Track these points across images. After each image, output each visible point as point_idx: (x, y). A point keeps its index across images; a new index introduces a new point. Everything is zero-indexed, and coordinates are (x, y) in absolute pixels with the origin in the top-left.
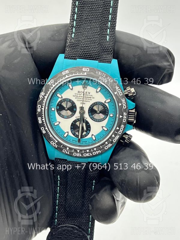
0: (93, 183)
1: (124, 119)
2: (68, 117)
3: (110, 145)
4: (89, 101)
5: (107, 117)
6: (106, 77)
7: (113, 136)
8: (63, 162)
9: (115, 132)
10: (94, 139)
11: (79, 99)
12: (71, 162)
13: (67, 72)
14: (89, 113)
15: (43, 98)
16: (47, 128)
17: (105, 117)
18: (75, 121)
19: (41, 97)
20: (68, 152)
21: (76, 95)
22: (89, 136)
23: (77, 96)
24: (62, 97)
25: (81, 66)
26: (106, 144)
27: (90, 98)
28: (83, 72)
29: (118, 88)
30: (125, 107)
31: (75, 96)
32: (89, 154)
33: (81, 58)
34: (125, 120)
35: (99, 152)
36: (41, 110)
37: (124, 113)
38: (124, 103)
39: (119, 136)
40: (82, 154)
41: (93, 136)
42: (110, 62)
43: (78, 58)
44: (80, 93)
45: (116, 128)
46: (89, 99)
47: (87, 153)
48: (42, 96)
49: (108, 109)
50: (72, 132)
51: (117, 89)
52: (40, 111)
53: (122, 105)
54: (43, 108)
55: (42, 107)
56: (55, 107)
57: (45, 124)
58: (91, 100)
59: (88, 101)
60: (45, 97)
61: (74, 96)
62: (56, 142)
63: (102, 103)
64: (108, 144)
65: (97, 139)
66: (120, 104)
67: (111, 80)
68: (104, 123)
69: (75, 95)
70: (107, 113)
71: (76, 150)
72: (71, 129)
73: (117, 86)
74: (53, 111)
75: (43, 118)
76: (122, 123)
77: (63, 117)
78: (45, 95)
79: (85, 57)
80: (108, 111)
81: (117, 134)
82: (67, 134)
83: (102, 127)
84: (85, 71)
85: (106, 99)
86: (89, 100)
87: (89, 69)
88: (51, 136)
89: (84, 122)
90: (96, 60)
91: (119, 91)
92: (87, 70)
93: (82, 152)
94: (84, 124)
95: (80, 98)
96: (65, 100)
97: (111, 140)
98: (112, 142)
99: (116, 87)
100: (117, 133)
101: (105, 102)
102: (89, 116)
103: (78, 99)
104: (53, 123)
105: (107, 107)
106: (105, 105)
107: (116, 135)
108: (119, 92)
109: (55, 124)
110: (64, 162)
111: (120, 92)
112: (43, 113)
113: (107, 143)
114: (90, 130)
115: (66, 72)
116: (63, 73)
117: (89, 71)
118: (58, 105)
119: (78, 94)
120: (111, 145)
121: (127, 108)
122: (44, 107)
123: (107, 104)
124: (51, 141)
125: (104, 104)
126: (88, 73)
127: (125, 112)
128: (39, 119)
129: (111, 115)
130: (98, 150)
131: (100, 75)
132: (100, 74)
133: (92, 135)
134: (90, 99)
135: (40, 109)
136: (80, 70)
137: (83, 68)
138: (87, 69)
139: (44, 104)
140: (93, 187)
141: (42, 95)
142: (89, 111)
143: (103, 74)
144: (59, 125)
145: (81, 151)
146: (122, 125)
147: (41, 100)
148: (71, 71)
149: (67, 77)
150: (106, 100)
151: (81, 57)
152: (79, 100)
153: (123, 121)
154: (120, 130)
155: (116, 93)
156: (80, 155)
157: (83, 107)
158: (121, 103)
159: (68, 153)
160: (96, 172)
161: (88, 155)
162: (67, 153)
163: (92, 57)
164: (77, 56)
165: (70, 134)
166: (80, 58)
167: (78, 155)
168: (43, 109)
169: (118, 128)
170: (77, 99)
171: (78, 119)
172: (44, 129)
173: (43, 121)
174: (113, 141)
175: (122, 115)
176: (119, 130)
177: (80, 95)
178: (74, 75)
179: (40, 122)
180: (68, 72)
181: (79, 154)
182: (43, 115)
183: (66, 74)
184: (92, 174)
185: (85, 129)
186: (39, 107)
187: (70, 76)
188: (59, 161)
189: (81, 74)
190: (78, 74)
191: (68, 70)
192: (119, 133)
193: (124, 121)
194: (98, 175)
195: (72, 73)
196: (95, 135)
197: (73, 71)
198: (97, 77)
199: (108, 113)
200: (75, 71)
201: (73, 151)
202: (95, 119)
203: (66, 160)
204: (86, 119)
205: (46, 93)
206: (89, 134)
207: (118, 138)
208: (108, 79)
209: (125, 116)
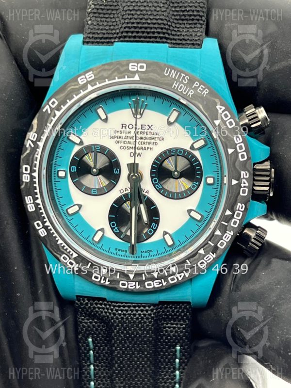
0: (176, 351)
1: (242, 189)
2: (101, 192)
3: (212, 256)
4: (151, 149)
5: (199, 186)
6: (191, 81)
7: (218, 233)
8: (96, 304)
9: (222, 222)
10: (170, 242)
11: (126, 145)
12: (117, 303)
13: (90, 76)
14: (152, 177)
15: (33, 146)
16: (48, 224)
17: (194, 186)
18: (119, 202)
19: (30, 145)
20: (105, 279)
21: (117, 134)
22: (157, 236)
23: (120, 137)
24: (81, 143)
25: (124, 59)
26: (200, 254)
27: (154, 139)
28: (131, 75)
29: (223, 108)
30: (243, 156)
31: (115, 137)
32: (160, 283)
33: (123, 39)
34: (247, 190)
35: (185, 275)
36: (32, 177)
37: (242, 172)
38: (241, 148)
39: (232, 234)
40: (141, 283)
41: (167, 237)
42: (199, 45)
43: (117, 42)
44: (128, 130)
45: (224, 211)
46: (150, 143)
47: (153, 279)
48: (32, 141)
49: (199, 164)
50: (112, 229)
51: (220, 111)
52: (28, 181)
53: (236, 153)
54: (35, 171)
55: (32, 171)
56: (67, 168)
57: (42, 213)
58: (156, 144)
59: (148, 148)
60: (38, 143)
61: (111, 137)
62: (75, 255)
63: (185, 151)
64: (204, 256)
65: (177, 243)
66: (230, 151)
67: (204, 89)
68: (193, 201)
69: (113, 135)
70: (198, 174)
71: (125, 275)
72: (110, 220)
73: (219, 103)
74: (61, 178)
75: (37, 198)
76: (239, 197)
77: (88, 191)
78: (39, 139)
79: (135, 37)
80: (201, 169)
81: (228, 228)
82: (100, 234)
83: (189, 211)
84: (135, 70)
85: (194, 140)
86: (151, 146)
87: (145, 65)
88: (60, 241)
89: (141, 202)
90: (163, 42)
91: (226, 116)
92: (142, 67)
93: (140, 278)
94: (142, 207)
95: (129, 143)
96: (90, 149)
97: (213, 245)
98: (215, 249)
99: (218, 107)
100: (226, 224)
101: (192, 147)
102: (154, 185)
103: (123, 145)
104: (65, 208)
105: (197, 160)
106: (193, 156)
107: (224, 230)
108: (225, 119)
109: (69, 210)
110: (101, 304)
111: (228, 120)
112: (37, 185)
113: (202, 251)
114: (157, 222)
115: (87, 77)
116: (79, 79)
117: (144, 70)
118: (73, 162)
119: (121, 132)
120: (214, 256)
121: (249, 158)
122: (37, 169)
123: (197, 154)
124: (61, 256)
125: (189, 153)
126: (143, 75)
127: (245, 171)
128: (28, 200)
129: (210, 181)
130: (183, 272)
131: (174, 79)
132: (173, 77)
133: (165, 233)
134: (153, 144)
135: (29, 176)
136: (122, 69)
137: (131, 64)
138: (140, 65)
139: (37, 163)
140: (177, 361)
141: (32, 139)
142: (152, 173)
143: (183, 75)
144: (80, 212)
145: (138, 275)
146: (239, 204)
147: (28, 151)
148: (100, 74)
149: (90, 88)
150: (193, 142)
151: (125, 37)
152: (124, 148)
153: (241, 194)
154: (235, 216)
155: (217, 122)
156: (138, 287)
157: (138, 164)
158: (234, 146)
159: (107, 283)
160: (181, 325)
161: (156, 286)
162: (102, 282)
163: (151, 35)
164: (115, 36)
165: (110, 234)
166: (122, 41)
167: (132, 286)
168: (36, 174)
169: (228, 213)
170: (120, 144)
171: (126, 195)
172: (41, 226)
173: (39, 204)
174: (218, 245)
175: (238, 178)
176: (232, 217)
177: (129, 135)
178: (107, 82)
179: (31, 208)
180: (93, 78)
181: (134, 283)
182: (37, 191)
183: (88, 82)
184: (172, 332)
185: (145, 218)
186: (26, 169)
187: (98, 85)
188: (86, 301)
189: (126, 79)
190: (117, 80)
191: (91, 72)
192: (232, 225)
193: (244, 192)
194: (186, 332)
195: (103, 79)
196: (171, 233)
197: (105, 74)
198: (166, 84)
199: (201, 175)
200: (110, 72)
201: (118, 277)
202: (169, 192)
203: (104, 299)
204: (146, 194)
205: (40, 132)
206: (155, 231)
207: (230, 237)
208: (195, 86)
209: (246, 179)
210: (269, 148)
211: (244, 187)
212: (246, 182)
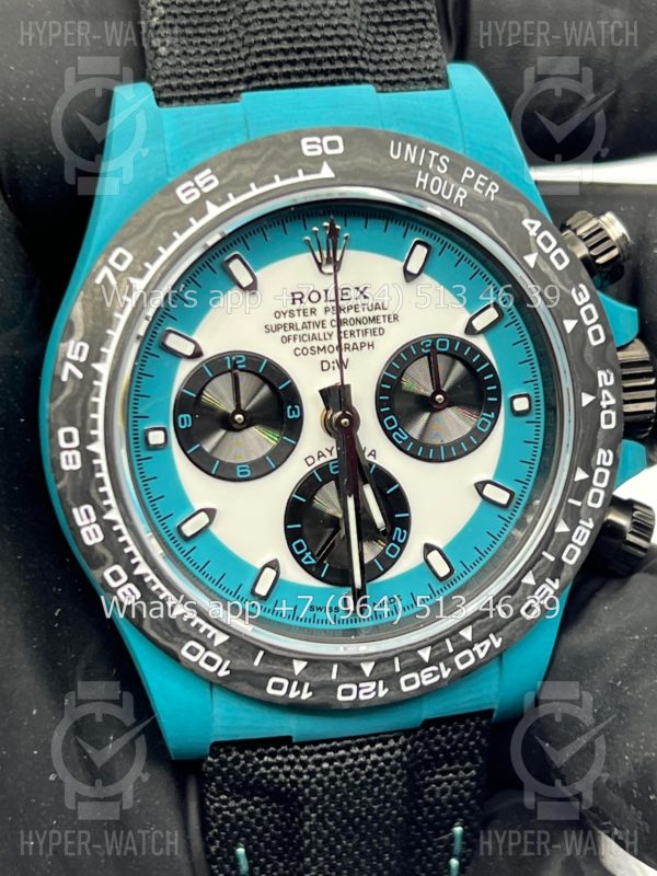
0: (452, 839)
1: (603, 413)
2: (262, 469)
3: (551, 587)
4: (371, 345)
5: (494, 421)
6: (455, 169)
7: (562, 527)
8: (261, 756)
9: (571, 501)
10: (443, 570)
11: (309, 345)
12: (316, 743)
13: (207, 180)
14: (381, 416)
15: (80, 375)
16: (142, 569)
17: (484, 424)
18: (308, 487)
19: (71, 374)
20: (300, 687)
21: (282, 320)
22: (410, 559)
23: (292, 326)
24: (197, 354)
25: (281, 130)
26: (527, 585)
27: (375, 319)
28: (312, 166)
29: (538, 224)
30: (596, 335)
31: (278, 328)
32: (434, 673)
33: (256, 82)
34: (614, 414)
35: (492, 645)
36: (88, 457)
37: (601, 374)
38: (589, 314)
39: (591, 525)
40: (391, 680)
41: (434, 557)
42: (439, 80)
43: (244, 91)
44: (309, 305)
45: (572, 472)
46: (365, 332)
47: (420, 666)
48: (76, 363)
49: (491, 369)
50: (298, 558)
51: (532, 232)
52: (78, 466)
53: (581, 327)
54: (93, 439)
55: (86, 439)
56: (167, 422)
57: (125, 544)
58: (382, 332)
59: (363, 345)
60: (96, 366)
61: (268, 329)
62: (221, 638)
63: (453, 340)
64: (536, 588)
65: (459, 569)
66: (569, 325)
67: (488, 183)
68: (485, 461)
69: (274, 322)
70: (492, 393)
71: (351, 667)
72: (291, 536)
73: (526, 213)
74: (156, 447)
75: (109, 507)
76: (600, 433)
77: (227, 473)
78: (96, 356)
79: (287, 75)
80: (495, 381)
81: (582, 511)
82: (269, 574)
83: (480, 486)
84: (319, 153)
85: (470, 312)
86: (369, 339)
87: (339, 139)
88: (180, 609)
89: (365, 482)
90: (358, 82)
91: (547, 242)
92: (333, 145)
93: (388, 670)
94: (368, 491)
95: (314, 337)
96: (220, 365)
97: (552, 559)
98: (557, 569)
99: (526, 222)
100: (579, 504)
101: (470, 329)
102: (389, 434)
103: (300, 345)
104: (173, 524)
105: (484, 359)
106: (475, 350)
107: (573, 517)
108: (547, 250)
109: (184, 528)
110: (273, 755)
111: (553, 250)
112: (104, 474)
113: (529, 579)
114: (405, 524)
115: (201, 184)
116: (179, 191)
117: (340, 150)
118: (183, 405)
119: (292, 314)
120: (556, 585)
121: (609, 338)
122: (100, 432)
123: (481, 343)
124: (182, 646)
125: (464, 344)
126: (340, 164)
127: (604, 369)
128: (83, 516)
129: (521, 404)
130: (487, 637)
131: (416, 166)
132: (413, 160)
133: (428, 548)
134: (373, 332)
135: (77, 454)
136: (288, 154)
137: (304, 141)
138: (326, 139)
139: (100, 416)
140: (454, 862)
141: (75, 358)
142: (379, 404)
143: (434, 154)
144: (212, 529)
145: (382, 660)
146: (601, 452)
147: (67, 392)
148: (234, 173)
149: (213, 211)
150: (469, 316)
151: (263, 77)
152: (304, 352)
153: (604, 426)
154: (595, 482)
155: (531, 259)
156: (382, 693)
158: (574, 312)
159: (306, 695)
160: (467, 770)
161: (426, 683)
162: (293, 694)
163: (327, 66)
164: (236, 77)
165: (293, 573)
166: (255, 89)
167: (369, 691)
168: (98, 447)
169: (581, 475)
170: (292, 345)
171: (323, 469)
172: (125, 577)
173: (114, 523)
174: (564, 558)
175: (593, 389)
176: (587, 484)
177: (312, 318)
178: (255, 191)
179: (91, 535)
180: (216, 183)
181: (373, 685)
182: (108, 488)
183: (204, 197)
184: (444, 792)
185: (379, 520)
186: (69, 438)
187: (233, 201)
188: (235, 754)
189: (301, 178)
190: (278, 183)
191: (208, 171)
192: (590, 504)
193: (609, 422)
194: (478, 787)
195: (240, 186)
196: (441, 547)
197: (246, 170)
198: (402, 180)
199: (497, 393)
200: (256, 167)
201: (334, 676)
203: (287, 740)
204: (371, 459)
205: (96, 340)
206: (403, 546)
207: (588, 533)
208: (466, 178)
209: (609, 388)
210: (635, 310)
211: (608, 407)
212: (609, 396)
